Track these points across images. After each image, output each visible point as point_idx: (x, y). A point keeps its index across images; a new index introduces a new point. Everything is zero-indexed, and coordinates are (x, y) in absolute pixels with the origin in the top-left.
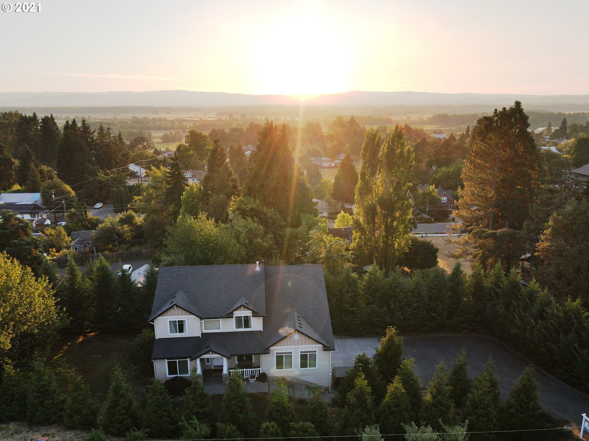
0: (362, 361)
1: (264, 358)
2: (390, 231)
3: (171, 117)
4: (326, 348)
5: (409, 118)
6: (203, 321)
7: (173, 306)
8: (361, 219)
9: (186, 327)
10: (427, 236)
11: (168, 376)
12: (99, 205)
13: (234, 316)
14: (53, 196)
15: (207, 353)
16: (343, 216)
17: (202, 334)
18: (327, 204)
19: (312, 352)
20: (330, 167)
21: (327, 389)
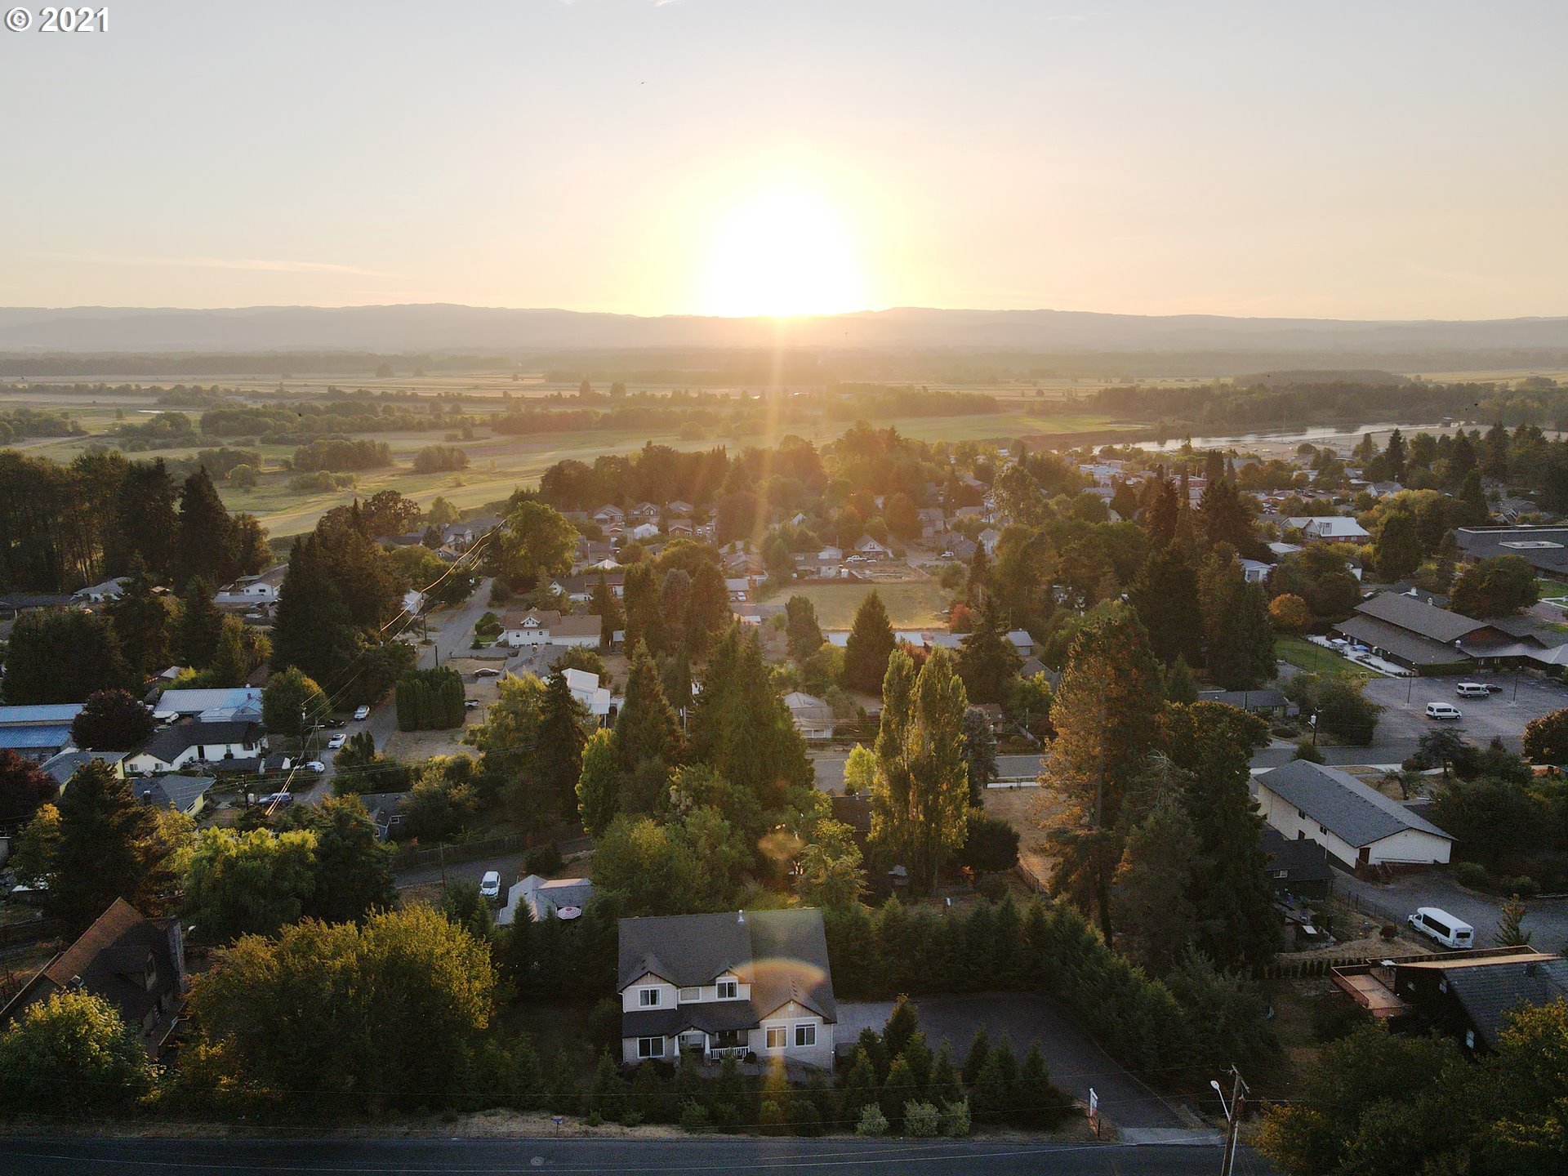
0: (867, 1037)
1: (752, 1034)
2: (932, 813)
3: (429, 385)
4: (827, 1021)
5: (1040, 393)
6: (680, 990)
7: (647, 973)
8: (886, 792)
9: (661, 997)
10: (1020, 787)
11: (639, 1057)
12: (362, 712)
13: (717, 983)
14: (304, 714)
15: (688, 1029)
16: (861, 755)
17: (678, 1005)
18: (832, 711)
19: (810, 1025)
20: (838, 581)
21: (828, 1071)
